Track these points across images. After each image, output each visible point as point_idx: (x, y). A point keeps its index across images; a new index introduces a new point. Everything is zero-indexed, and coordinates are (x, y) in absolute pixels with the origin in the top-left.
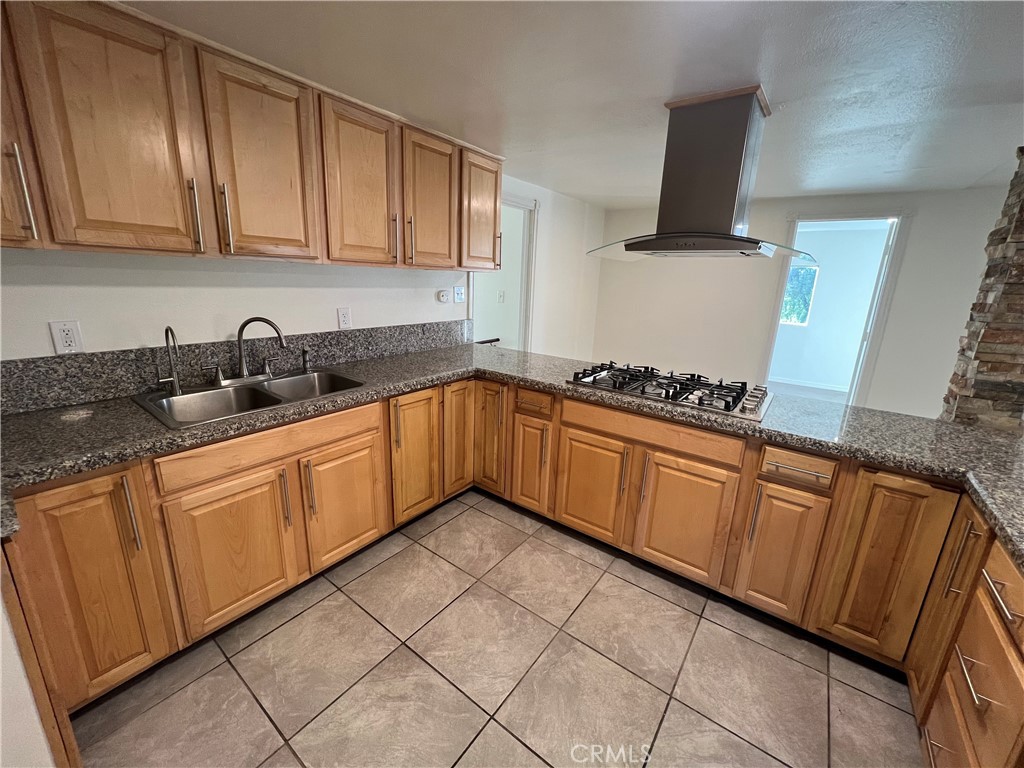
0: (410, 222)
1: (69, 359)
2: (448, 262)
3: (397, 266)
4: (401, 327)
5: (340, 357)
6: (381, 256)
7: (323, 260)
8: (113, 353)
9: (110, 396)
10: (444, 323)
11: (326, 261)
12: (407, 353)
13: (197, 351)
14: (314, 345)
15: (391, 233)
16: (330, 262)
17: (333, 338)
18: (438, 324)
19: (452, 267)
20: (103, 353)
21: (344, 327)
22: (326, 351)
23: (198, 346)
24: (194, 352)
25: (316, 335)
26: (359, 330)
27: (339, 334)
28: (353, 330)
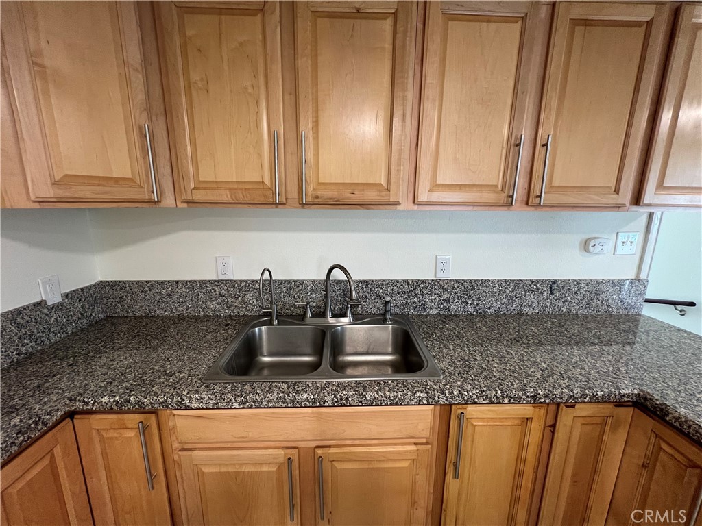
0: (546, 145)
1: (222, 283)
2: (613, 199)
3: (512, 208)
4: (517, 283)
5: (430, 308)
6: (488, 197)
7: (405, 205)
8: (246, 282)
9: (242, 314)
10: (588, 282)
11: (411, 206)
12: (521, 314)
13: (300, 286)
14: (404, 293)
15: (510, 164)
16: (416, 207)
17: (425, 288)
18: (577, 282)
19: (618, 207)
20: (241, 281)
21: (441, 276)
22: (415, 300)
23: (301, 282)
24: (298, 287)
25: (407, 282)
26: (458, 281)
27: (433, 283)
28: (451, 280)
